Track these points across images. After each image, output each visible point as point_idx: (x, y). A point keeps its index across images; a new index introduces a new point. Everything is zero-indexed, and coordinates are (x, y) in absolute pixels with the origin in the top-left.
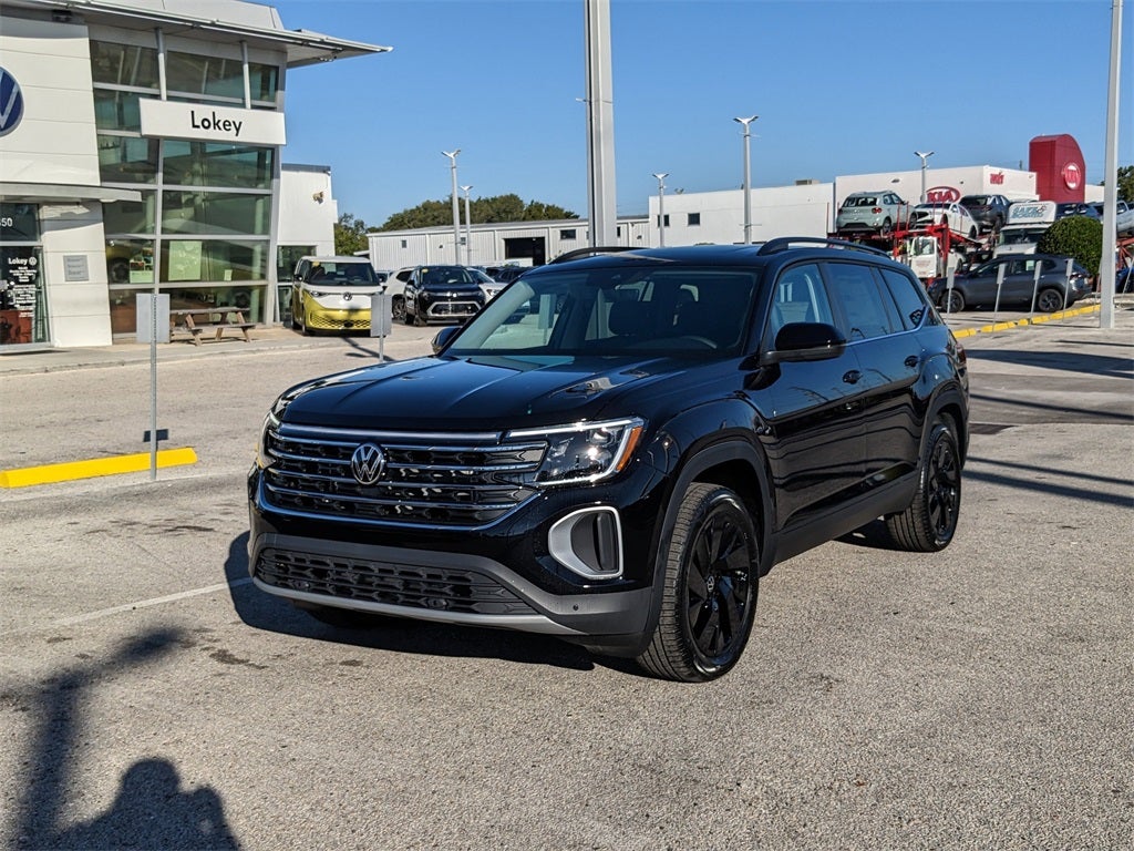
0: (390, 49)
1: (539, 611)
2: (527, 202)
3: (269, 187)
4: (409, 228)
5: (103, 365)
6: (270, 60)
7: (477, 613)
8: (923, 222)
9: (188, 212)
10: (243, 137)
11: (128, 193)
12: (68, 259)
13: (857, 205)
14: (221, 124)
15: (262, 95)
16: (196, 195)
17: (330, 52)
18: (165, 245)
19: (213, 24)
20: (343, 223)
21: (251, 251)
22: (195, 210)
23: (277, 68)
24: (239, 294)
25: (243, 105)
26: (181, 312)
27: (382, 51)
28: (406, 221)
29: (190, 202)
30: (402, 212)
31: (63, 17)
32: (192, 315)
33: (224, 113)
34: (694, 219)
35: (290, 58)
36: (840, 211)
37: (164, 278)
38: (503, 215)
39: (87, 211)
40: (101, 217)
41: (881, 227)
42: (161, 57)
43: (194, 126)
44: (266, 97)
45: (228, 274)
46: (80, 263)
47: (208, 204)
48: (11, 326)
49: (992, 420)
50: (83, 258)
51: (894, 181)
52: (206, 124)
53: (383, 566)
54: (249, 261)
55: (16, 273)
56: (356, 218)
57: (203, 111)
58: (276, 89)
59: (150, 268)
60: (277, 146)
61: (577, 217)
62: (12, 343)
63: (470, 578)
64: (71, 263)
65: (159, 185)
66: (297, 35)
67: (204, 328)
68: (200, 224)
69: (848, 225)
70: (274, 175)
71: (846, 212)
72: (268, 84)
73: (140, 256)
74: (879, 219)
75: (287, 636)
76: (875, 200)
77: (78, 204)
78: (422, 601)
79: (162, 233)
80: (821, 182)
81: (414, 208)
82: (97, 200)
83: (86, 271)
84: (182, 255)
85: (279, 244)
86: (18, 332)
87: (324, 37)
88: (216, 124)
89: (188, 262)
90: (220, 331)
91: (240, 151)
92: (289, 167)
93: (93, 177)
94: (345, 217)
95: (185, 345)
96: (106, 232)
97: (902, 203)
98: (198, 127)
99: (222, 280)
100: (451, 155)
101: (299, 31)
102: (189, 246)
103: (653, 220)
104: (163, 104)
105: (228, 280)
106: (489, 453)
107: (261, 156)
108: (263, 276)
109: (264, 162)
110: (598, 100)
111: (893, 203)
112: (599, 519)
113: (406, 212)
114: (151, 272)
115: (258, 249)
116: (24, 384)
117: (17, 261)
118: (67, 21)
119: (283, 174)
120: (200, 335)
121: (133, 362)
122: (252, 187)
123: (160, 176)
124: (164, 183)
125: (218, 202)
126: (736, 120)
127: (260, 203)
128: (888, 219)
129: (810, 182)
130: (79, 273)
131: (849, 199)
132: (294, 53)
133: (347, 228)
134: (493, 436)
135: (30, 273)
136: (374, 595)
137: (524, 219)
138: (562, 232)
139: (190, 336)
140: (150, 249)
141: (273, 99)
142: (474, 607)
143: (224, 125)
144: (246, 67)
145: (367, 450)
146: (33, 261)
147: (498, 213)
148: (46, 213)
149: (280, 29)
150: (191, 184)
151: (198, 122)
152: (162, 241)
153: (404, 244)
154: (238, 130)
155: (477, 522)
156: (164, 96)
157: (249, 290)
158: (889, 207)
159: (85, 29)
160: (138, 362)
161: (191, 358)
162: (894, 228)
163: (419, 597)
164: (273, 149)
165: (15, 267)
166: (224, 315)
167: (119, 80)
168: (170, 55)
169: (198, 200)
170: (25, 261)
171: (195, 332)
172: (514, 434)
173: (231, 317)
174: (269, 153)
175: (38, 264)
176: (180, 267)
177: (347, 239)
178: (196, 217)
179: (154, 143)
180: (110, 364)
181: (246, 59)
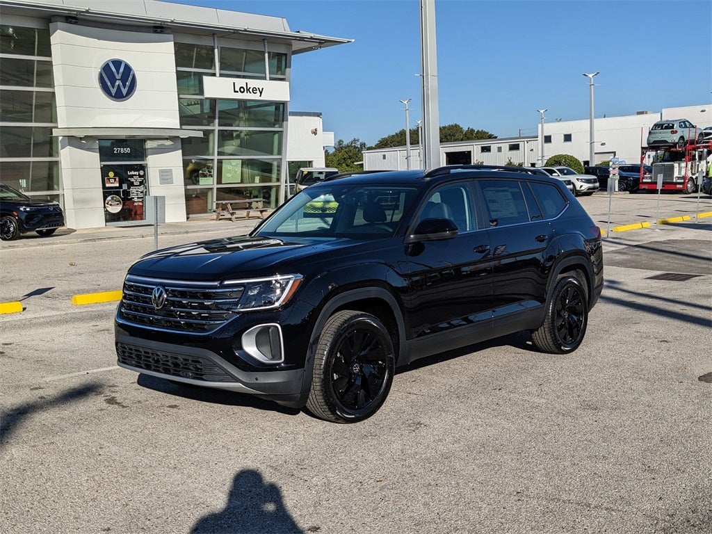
0: (353, 40)
1: (238, 380)
2: (465, 129)
3: (281, 126)
4: (391, 147)
5: (176, 233)
6: (282, 50)
7: (205, 380)
8: (708, 139)
9: (236, 142)
10: (264, 97)
11: (195, 132)
12: (161, 171)
13: (662, 129)
14: (251, 90)
15: (277, 72)
16: (241, 132)
17: (317, 44)
18: (220, 162)
19: (245, 30)
20: (353, 145)
21: (271, 165)
22: (241, 141)
23: (286, 55)
24: (265, 191)
25: (264, 78)
26: (224, 202)
27: (348, 42)
28: (389, 142)
29: (238, 136)
30: (387, 137)
31: (159, 30)
32: (231, 204)
33: (252, 83)
34: (568, 138)
35: (294, 48)
36: (650, 133)
37: (219, 182)
38: (448, 137)
39: (172, 143)
40: (180, 147)
41: (677, 143)
42: (216, 51)
43: (235, 91)
44: (279, 72)
45: (257, 179)
46: (169, 173)
47: (248, 137)
48: (132, 210)
49: (691, 271)
50: (171, 171)
51: (702, 111)
52: (242, 90)
53: (164, 353)
54: (270, 171)
55: (132, 180)
56: (360, 141)
57: (241, 82)
58: (286, 67)
59: (211, 176)
60: (287, 102)
61: (496, 137)
62: (132, 220)
63: (201, 361)
64: (164, 174)
65: (216, 127)
66: (297, 34)
67: (237, 212)
68: (244, 149)
69: (655, 142)
70: (284, 119)
71: (654, 133)
72: (281, 64)
73: (205, 169)
74: (675, 138)
75: (152, 391)
76: (673, 125)
77: (167, 139)
78: (181, 373)
79: (218, 155)
80: (654, 113)
81: (394, 134)
82: (178, 137)
83: (172, 178)
84: (229, 167)
85: (287, 160)
86: (136, 214)
87: (312, 35)
88: (248, 90)
89: (233, 172)
90: (248, 213)
91: (266, 105)
92: (294, 114)
93: (175, 123)
94: (340, 142)
95: (227, 222)
96: (183, 155)
97: (693, 127)
98: (237, 92)
99: (253, 182)
100: (406, 102)
101: (298, 32)
102: (234, 163)
103: (540, 139)
104: (217, 79)
105: (257, 182)
106: (214, 293)
107: (277, 108)
108: (278, 180)
109: (279, 111)
110: (427, 75)
111: (686, 127)
112: (270, 330)
113: (389, 137)
114: (212, 178)
115: (275, 163)
116: (127, 245)
117: (133, 173)
118: (161, 32)
119: (290, 118)
120: (235, 216)
121: (193, 232)
122: (272, 127)
123: (217, 121)
124: (219, 126)
125: (253, 136)
126: (585, 75)
127: (276, 136)
128: (682, 137)
129: (646, 113)
130: (168, 179)
131: (655, 125)
132: (296, 45)
133: (355, 147)
134: (216, 283)
135: (140, 180)
136: (161, 369)
137: (462, 140)
138: (482, 148)
139: (229, 216)
140: (211, 165)
141: (284, 74)
142: (204, 377)
143: (253, 90)
144: (267, 55)
145: (158, 289)
146: (142, 173)
147: (446, 136)
148: (149, 145)
149: (289, 32)
150: (238, 126)
151: (237, 89)
152: (218, 160)
153: (384, 157)
154: (261, 93)
155: (206, 331)
156: (218, 74)
157: (270, 188)
158: (684, 129)
159: (171, 36)
160: (197, 232)
161: (227, 229)
162: (686, 143)
163: (180, 371)
164: (284, 104)
165: (132, 176)
166: (251, 203)
167: (193, 65)
168: (222, 50)
169: (242, 135)
170: (137, 173)
171: (232, 214)
172: (226, 283)
173: (254, 205)
174: (281, 106)
175: (145, 174)
176: (229, 175)
177: (354, 154)
178: (241, 145)
179: (213, 101)
180: (180, 233)
181: (267, 51)
